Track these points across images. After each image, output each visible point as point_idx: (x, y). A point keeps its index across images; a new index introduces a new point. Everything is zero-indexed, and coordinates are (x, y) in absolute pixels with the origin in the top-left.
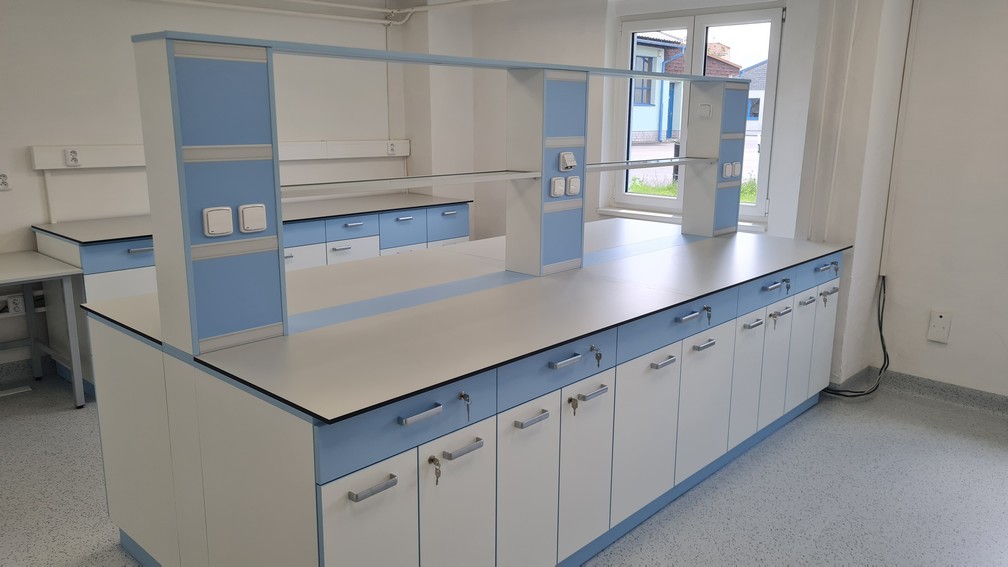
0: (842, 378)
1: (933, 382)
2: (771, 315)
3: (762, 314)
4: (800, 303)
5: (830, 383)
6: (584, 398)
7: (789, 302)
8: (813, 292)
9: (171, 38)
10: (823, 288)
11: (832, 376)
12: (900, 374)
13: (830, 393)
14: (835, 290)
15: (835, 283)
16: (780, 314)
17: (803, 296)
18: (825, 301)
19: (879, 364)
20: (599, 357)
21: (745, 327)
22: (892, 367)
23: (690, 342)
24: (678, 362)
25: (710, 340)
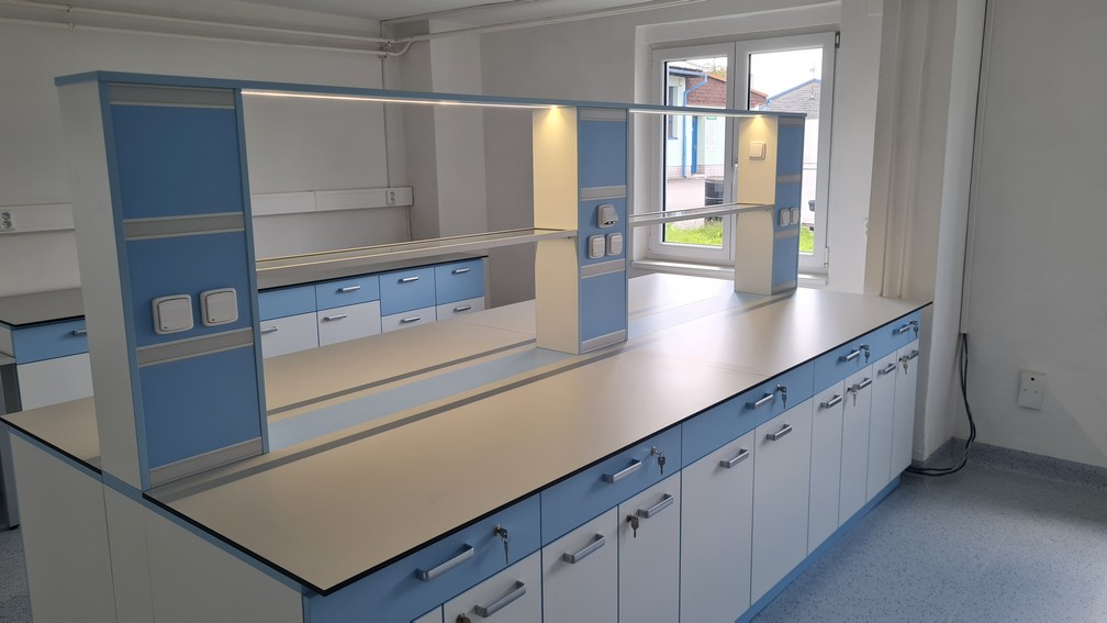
0: (926, 455)
1: (1027, 454)
2: (849, 389)
3: (839, 388)
4: (879, 372)
5: (913, 460)
6: (645, 514)
7: (869, 371)
8: (892, 358)
9: (106, 81)
10: (903, 352)
11: (914, 452)
12: (989, 446)
13: (913, 474)
14: (915, 353)
15: (915, 345)
16: (859, 387)
17: (881, 364)
18: (905, 367)
19: (967, 435)
20: (662, 462)
21: (822, 406)
22: (980, 438)
23: (763, 430)
24: (751, 456)
25: (785, 426)
